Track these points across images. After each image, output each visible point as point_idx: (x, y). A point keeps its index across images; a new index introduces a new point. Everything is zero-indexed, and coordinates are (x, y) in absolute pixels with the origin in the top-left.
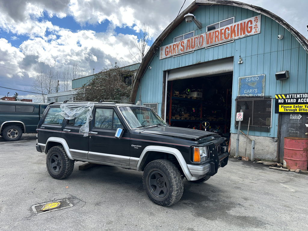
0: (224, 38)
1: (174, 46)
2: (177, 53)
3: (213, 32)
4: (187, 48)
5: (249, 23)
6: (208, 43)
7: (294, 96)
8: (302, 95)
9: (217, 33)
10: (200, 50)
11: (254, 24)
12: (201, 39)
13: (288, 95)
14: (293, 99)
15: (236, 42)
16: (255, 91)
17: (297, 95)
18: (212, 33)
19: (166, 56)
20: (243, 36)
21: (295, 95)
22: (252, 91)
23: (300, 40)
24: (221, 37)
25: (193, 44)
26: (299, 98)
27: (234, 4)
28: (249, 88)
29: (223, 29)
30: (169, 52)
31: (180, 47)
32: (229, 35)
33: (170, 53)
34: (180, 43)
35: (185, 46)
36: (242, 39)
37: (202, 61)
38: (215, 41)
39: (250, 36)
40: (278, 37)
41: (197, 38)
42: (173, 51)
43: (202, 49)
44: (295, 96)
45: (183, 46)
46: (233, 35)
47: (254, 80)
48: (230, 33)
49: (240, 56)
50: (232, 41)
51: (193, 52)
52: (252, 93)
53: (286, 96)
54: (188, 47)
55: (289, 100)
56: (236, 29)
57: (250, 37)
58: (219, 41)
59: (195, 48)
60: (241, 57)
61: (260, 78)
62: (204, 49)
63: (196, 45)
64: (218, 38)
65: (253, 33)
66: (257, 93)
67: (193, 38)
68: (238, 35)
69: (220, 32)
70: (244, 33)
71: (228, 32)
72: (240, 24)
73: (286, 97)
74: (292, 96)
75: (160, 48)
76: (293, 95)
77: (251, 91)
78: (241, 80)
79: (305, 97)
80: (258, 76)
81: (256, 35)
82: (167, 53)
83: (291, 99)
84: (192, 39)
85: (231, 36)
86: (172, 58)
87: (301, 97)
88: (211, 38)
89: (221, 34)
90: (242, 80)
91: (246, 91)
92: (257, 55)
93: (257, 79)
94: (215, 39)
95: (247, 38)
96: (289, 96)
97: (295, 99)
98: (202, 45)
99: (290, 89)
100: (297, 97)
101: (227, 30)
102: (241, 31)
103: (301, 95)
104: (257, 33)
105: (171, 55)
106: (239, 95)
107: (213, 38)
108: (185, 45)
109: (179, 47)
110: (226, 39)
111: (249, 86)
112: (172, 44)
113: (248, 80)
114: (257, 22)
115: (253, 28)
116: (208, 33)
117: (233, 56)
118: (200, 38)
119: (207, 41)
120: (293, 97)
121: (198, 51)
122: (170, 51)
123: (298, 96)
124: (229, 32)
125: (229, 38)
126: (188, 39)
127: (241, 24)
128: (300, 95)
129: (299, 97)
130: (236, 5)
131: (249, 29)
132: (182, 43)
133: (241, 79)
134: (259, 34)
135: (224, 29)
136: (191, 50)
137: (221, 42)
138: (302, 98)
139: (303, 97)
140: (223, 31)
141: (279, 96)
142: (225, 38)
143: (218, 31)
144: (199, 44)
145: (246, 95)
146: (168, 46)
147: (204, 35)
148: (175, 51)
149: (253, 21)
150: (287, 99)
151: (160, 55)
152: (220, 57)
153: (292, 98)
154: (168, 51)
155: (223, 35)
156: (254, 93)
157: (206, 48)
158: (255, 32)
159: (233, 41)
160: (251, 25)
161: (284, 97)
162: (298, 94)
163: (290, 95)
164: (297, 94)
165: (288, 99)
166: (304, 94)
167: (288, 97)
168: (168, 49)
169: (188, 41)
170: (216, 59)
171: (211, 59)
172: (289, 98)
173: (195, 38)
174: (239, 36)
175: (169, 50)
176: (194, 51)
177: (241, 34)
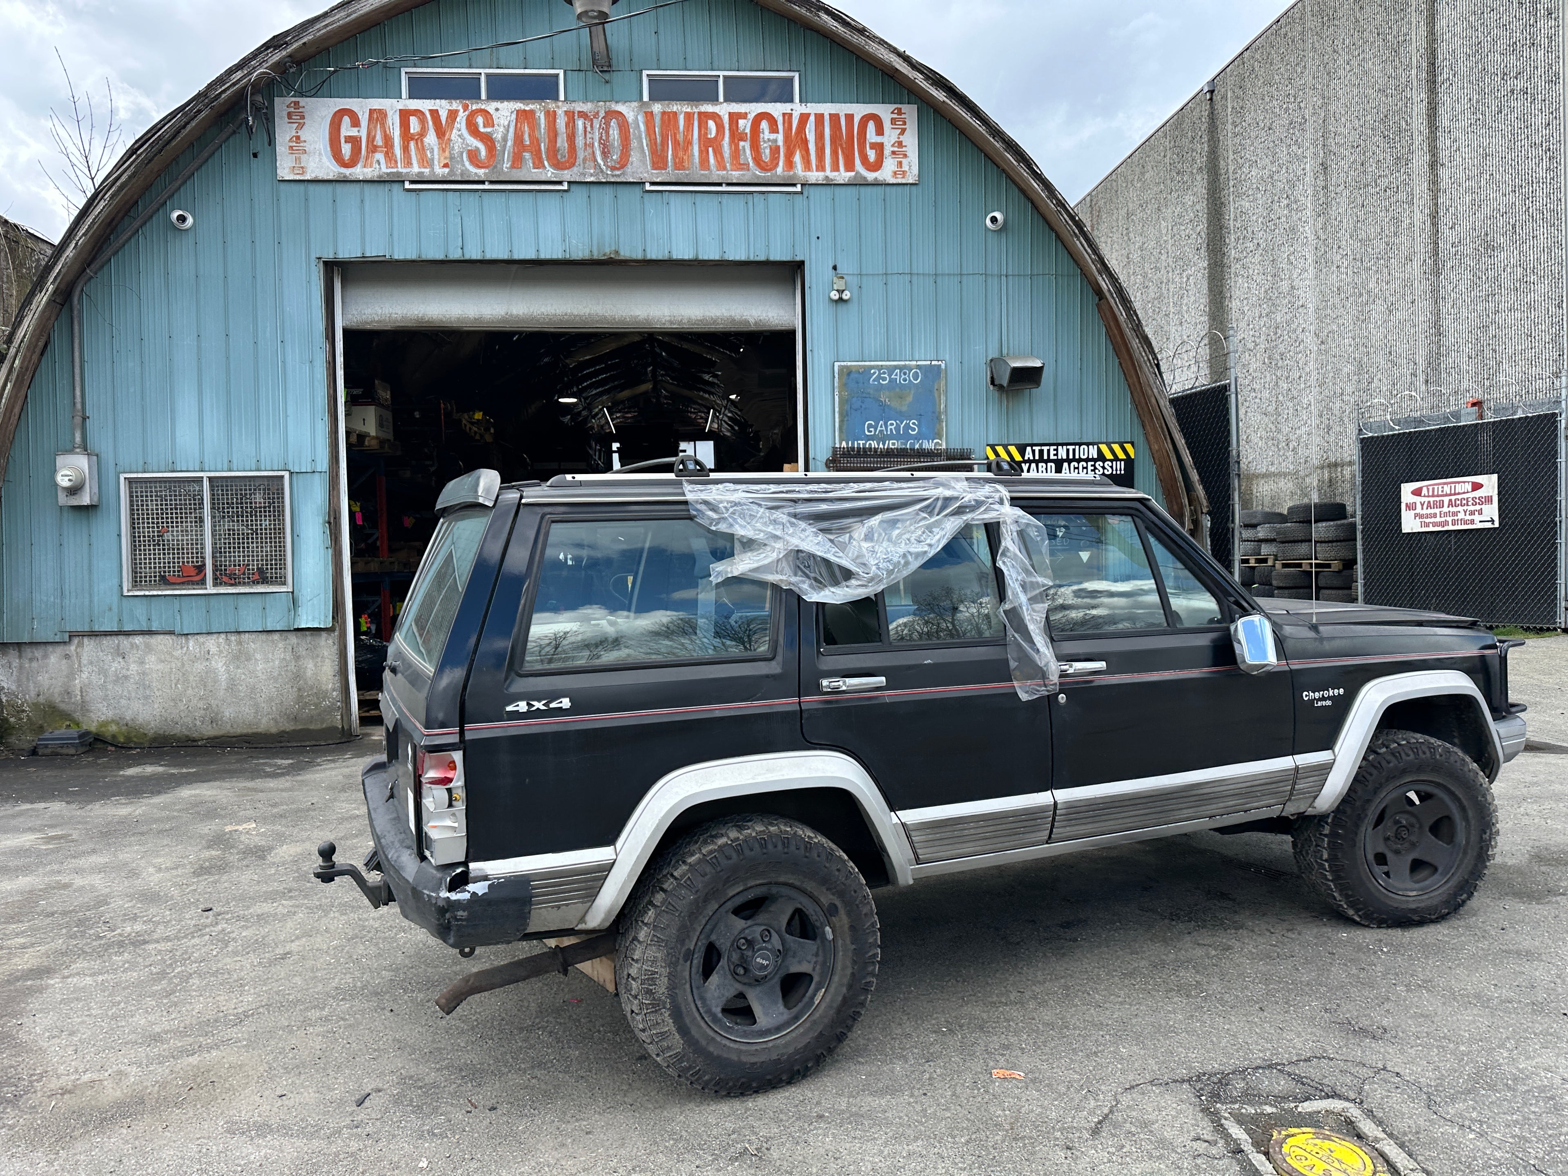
0: (750, 160)
1: (413, 120)
2: (440, 172)
3: (689, 116)
4: (517, 160)
5: (871, 126)
6: (659, 162)
7: (1049, 451)
8: (1074, 450)
9: (711, 124)
10: (608, 190)
11: (890, 137)
12: (614, 133)
13: (1029, 449)
14: (1046, 462)
15: (812, 198)
16: (907, 427)
17: (1056, 450)
18: (681, 119)
19: (347, 172)
20: (843, 176)
21: (1052, 448)
22: (898, 428)
23: (1089, 251)
24: (736, 153)
25: (562, 142)
26: (1062, 461)
27: (825, 17)
28: (885, 413)
29: (744, 116)
30: (373, 148)
31: (460, 135)
32: (775, 150)
33: (380, 156)
34: (462, 116)
35: (505, 139)
36: (838, 190)
37: (626, 253)
38: (704, 162)
39: (876, 184)
40: (994, 220)
41: (583, 115)
42: (406, 149)
43: (621, 190)
44: (1052, 452)
45: (488, 140)
46: (797, 158)
47: (905, 380)
48: (780, 143)
49: (835, 268)
50: (794, 185)
51: (565, 186)
52: (897, 437)
53: (1022, 449)
54: (527, 155)
55: (1033, 465)
56: (811, 136)
57: (875, 189)
58: (725, 168)
59: (575, 169)
60: (839, 271)
61: (925, 376)
62: (637, 190)
63: (581, 155)
64: (718, 152)
65: (886, 173)
66: (917, 438)
67: (561, 109)
68: (821, 167)
69: (727, 126)
70: (850, 167)
71: (773, 136)
72: (827, 118)
73: (1023, 455)
74: (1041, 452)
75: (282, 105)
76: (1045, 448)
77: (892, 425)
78: (849, 374)
79: (1082, 457)
80: (918, 367)
81: (900, 188)
82: (346, 149)
83: (1040, 465)
84: (551, 117)
85: (790, 164)
86: (396, 187)
87: (1071, 457)
88: (676, 143)
89: (736, 136)
90: (853, 376)
91: (870, 426)
92: (907, 278)
93: (916, 376)
94: (704, 153)
95: (863, 189)
96: (1033, 452)
97: (1053, 465)
98: (623, 163)
99: (1035, 427)
100: (1056, 455)
101: (764, 125)
102: (834, 153)
103: (1071, 448)
104: (904, 181)
105: (384, 170)
106: (844, 444)
107: (690, 143)
108: (498, 136)
109: (454, 135)
110: (763, 169)
111: (883, 406)
112: (392, 106)
113: (879, 377)
114: (903, 131)
115: (887, 151)
116: (657, 108)
117: (803, 263)
118: (608, 124)
119: (653, 152)
120: (1045, 457)
121: (595, 190)
122: (379, 141)
123: (1062, 453)
124: (776, 141)
125: (780, 170)
126: (519, 105)
127: (835, 118)
128: (1068, 450)
129: (1065, 457)
130: (836, 24)
131: (872, 155)
132: (480, 120)
133: (846, 373)
134: (914, 188)
135: (751, 117)
136: (549, 173)
137: (736, 175)
138: (1074, 460)
139: (1077, 457)
140: (744, 125)
141: (1000, 449)
142: (757, 160)
143: (715, 117)
144: (605, 154)
145: (874, 444)
146: (362, 106)
147: (629, 110)
148: (421, 150)
149: (887, 125)
150: (1025, 462)
151: (281, 148)
152: (737, 253)
153: (1041, 460)
154: (354, 141)
155: (745, 145)
156: (907, 436)
157: (648, 187)
158: (895, 173)
159: (798, 188)
160: (879, 139)
161: (1018, 458)
162: (1062, 445)
163: (1037, 449)
164: (1058, 445)
165: (1029, 461)
166: (1080, 444)
167: (1029, 455)
168: (356, 123)
169: (523, 116)
170: (712, 258)
171: (683, 251)
172: (1034, 461)
173: (571, 116)
174: (828, 173)
175: (371, 139)
176: (569, 183)
177: (836, 168)
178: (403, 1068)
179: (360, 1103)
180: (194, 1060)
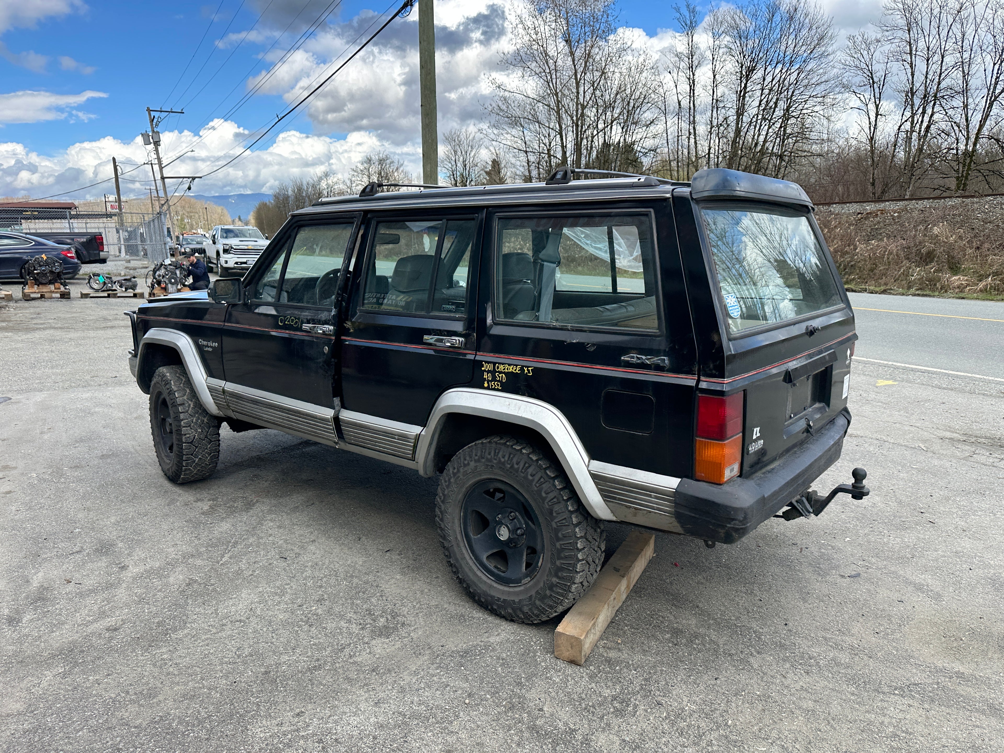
178: (817, 581)
179: (858, 575)
180: (958, 667)
